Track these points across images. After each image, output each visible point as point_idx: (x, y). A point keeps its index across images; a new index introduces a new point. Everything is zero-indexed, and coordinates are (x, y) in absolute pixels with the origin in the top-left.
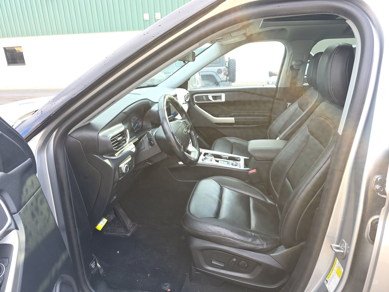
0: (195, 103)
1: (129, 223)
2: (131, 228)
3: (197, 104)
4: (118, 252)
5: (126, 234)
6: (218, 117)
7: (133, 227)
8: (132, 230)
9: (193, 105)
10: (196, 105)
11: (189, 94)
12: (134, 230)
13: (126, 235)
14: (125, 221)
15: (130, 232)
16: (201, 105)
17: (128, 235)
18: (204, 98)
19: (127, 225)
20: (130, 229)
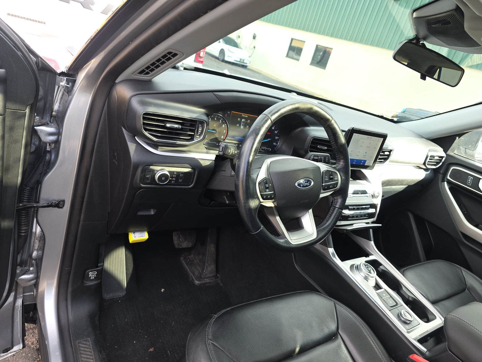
0: (446, 180)
1: (209, 269)
2: (207, 278)
3: (449, 182)
4: (163, 290)
5: (194, 279)
6: (477, 226)
7: (212, 278)
8: (206, 280)
9: (440, 180)
10: (446, 183)
11: (444, 159)
12: (209, 283)
13: (194, 281)
14: (206, 264)
15: (202, 281)
16: (454, 189)
17: (197, 282)
18: (470, 179)
19: (205, 269)
20: (205, 278)
